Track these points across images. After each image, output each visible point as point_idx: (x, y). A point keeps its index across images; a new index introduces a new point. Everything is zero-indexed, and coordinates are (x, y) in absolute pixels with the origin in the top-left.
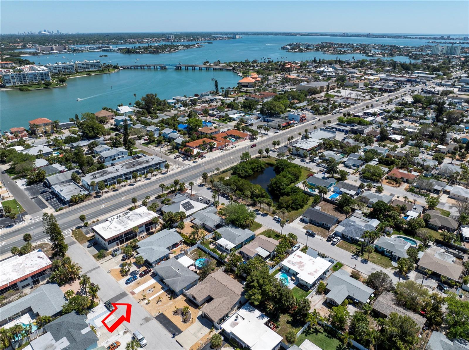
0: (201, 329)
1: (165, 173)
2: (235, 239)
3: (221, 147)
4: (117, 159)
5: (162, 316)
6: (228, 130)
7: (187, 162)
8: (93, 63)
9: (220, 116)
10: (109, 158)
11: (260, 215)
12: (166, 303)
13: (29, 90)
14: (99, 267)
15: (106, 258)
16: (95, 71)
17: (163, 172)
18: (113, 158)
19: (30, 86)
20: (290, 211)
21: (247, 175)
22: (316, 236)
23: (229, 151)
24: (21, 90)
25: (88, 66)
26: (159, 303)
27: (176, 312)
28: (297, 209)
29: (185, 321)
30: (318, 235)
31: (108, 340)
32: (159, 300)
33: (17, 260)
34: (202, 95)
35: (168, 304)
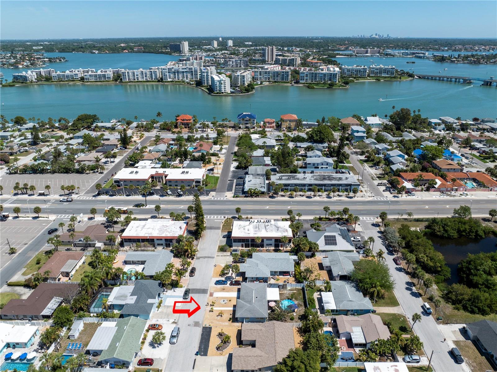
0: (222, 366)
1: (351, 198)
2: (342, 301)
3: (445, 189)
4: (320, 168)
5: (208, 330)
6: (478, 171)
7: (387, 194)
8: (387, 68)
9: (484, 151)
10: (312, 165)
11: (410, 292)
12: (223, 321)
13: (314, 88)
14: (213, 258)
15: (225, 253)
16: (386, 77)
17: (350, 195)
18: (316, 166)
19: (317, 84)
20: (458, 309)
21: (446, 235)
22: (464, 365)
23: (452, 198)
24: (308, 87)
25: (381, 71)
26: (219, 317)
27: (221, 335)
28: (472, 312)
29: (218, 349)
30: (469, 364)
31: (159, 320)
32: (220, 314)
33: (168, 222)
34: (483, 121)
35: (223, 324)
